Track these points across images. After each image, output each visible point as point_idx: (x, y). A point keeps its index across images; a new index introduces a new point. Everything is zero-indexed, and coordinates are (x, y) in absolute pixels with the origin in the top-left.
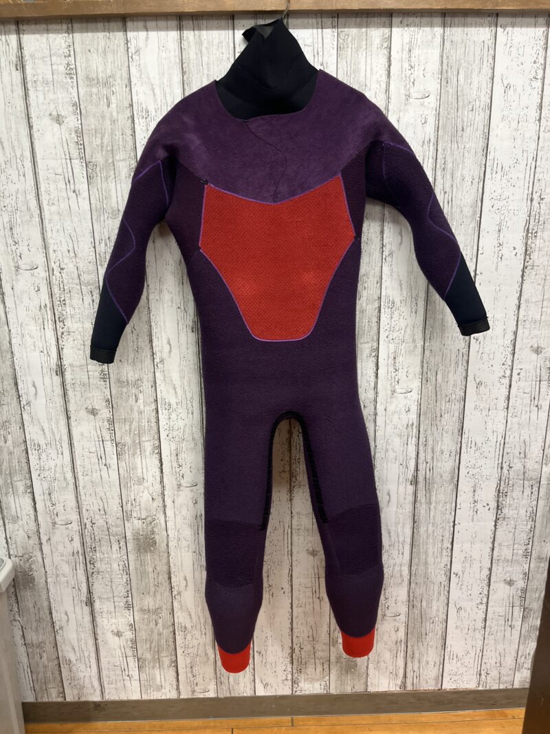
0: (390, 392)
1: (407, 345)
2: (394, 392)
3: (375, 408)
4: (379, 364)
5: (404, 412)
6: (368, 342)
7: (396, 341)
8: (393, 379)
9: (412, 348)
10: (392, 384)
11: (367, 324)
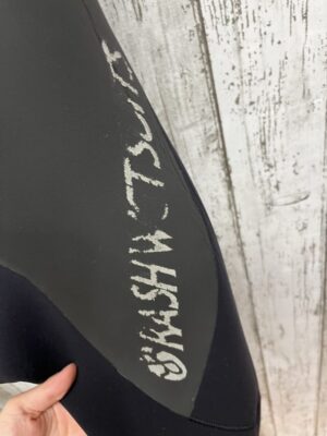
0: (262, 207)
1: (290, 107)
2: (272, 204)
3: (239, 236)
4: (230, 163)
5: (295, 232)
6: (193, 124)
7: (261, 106)
8: (266, 184)
9: (302, 112)
10: (264, 192)
11: (179, 81)
